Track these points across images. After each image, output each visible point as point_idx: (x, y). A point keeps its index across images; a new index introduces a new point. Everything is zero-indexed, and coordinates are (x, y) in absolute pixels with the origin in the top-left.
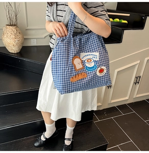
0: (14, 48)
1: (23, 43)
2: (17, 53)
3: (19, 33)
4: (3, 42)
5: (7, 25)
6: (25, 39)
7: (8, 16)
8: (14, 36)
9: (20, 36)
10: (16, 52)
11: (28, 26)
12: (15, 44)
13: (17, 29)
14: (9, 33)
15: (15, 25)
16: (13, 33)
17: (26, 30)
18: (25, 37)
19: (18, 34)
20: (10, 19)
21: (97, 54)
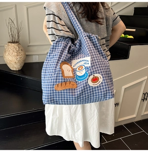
0: (15, 66)
1: (25, 60)
2: (19, 71)
3: (22, 50)
4: (5, 59)
5: (9, 42)
6: (27, 55)
7: (10, 34)
8: (16, 54)
9: (22, 53)
10: (17, 70)
11: (30, 43)
12: (17, 61)
13: (20, 46)
14: (11, 51)
15: (17, 42)
16: (15, 50)
17: (28, 46)
18: (27, 54)
19: (20, 51)
20: (13, 37)
21: (89, 58)
